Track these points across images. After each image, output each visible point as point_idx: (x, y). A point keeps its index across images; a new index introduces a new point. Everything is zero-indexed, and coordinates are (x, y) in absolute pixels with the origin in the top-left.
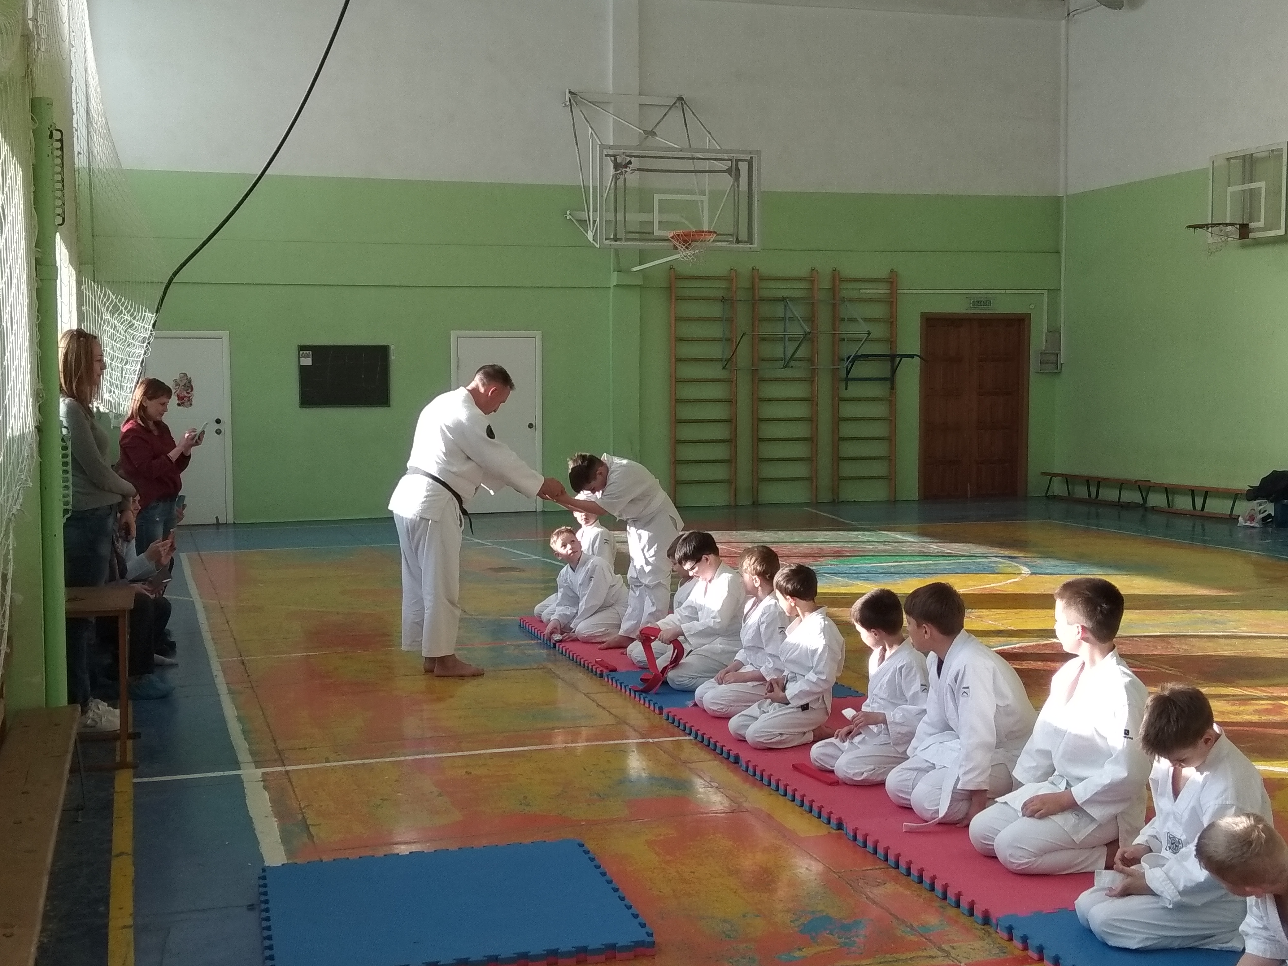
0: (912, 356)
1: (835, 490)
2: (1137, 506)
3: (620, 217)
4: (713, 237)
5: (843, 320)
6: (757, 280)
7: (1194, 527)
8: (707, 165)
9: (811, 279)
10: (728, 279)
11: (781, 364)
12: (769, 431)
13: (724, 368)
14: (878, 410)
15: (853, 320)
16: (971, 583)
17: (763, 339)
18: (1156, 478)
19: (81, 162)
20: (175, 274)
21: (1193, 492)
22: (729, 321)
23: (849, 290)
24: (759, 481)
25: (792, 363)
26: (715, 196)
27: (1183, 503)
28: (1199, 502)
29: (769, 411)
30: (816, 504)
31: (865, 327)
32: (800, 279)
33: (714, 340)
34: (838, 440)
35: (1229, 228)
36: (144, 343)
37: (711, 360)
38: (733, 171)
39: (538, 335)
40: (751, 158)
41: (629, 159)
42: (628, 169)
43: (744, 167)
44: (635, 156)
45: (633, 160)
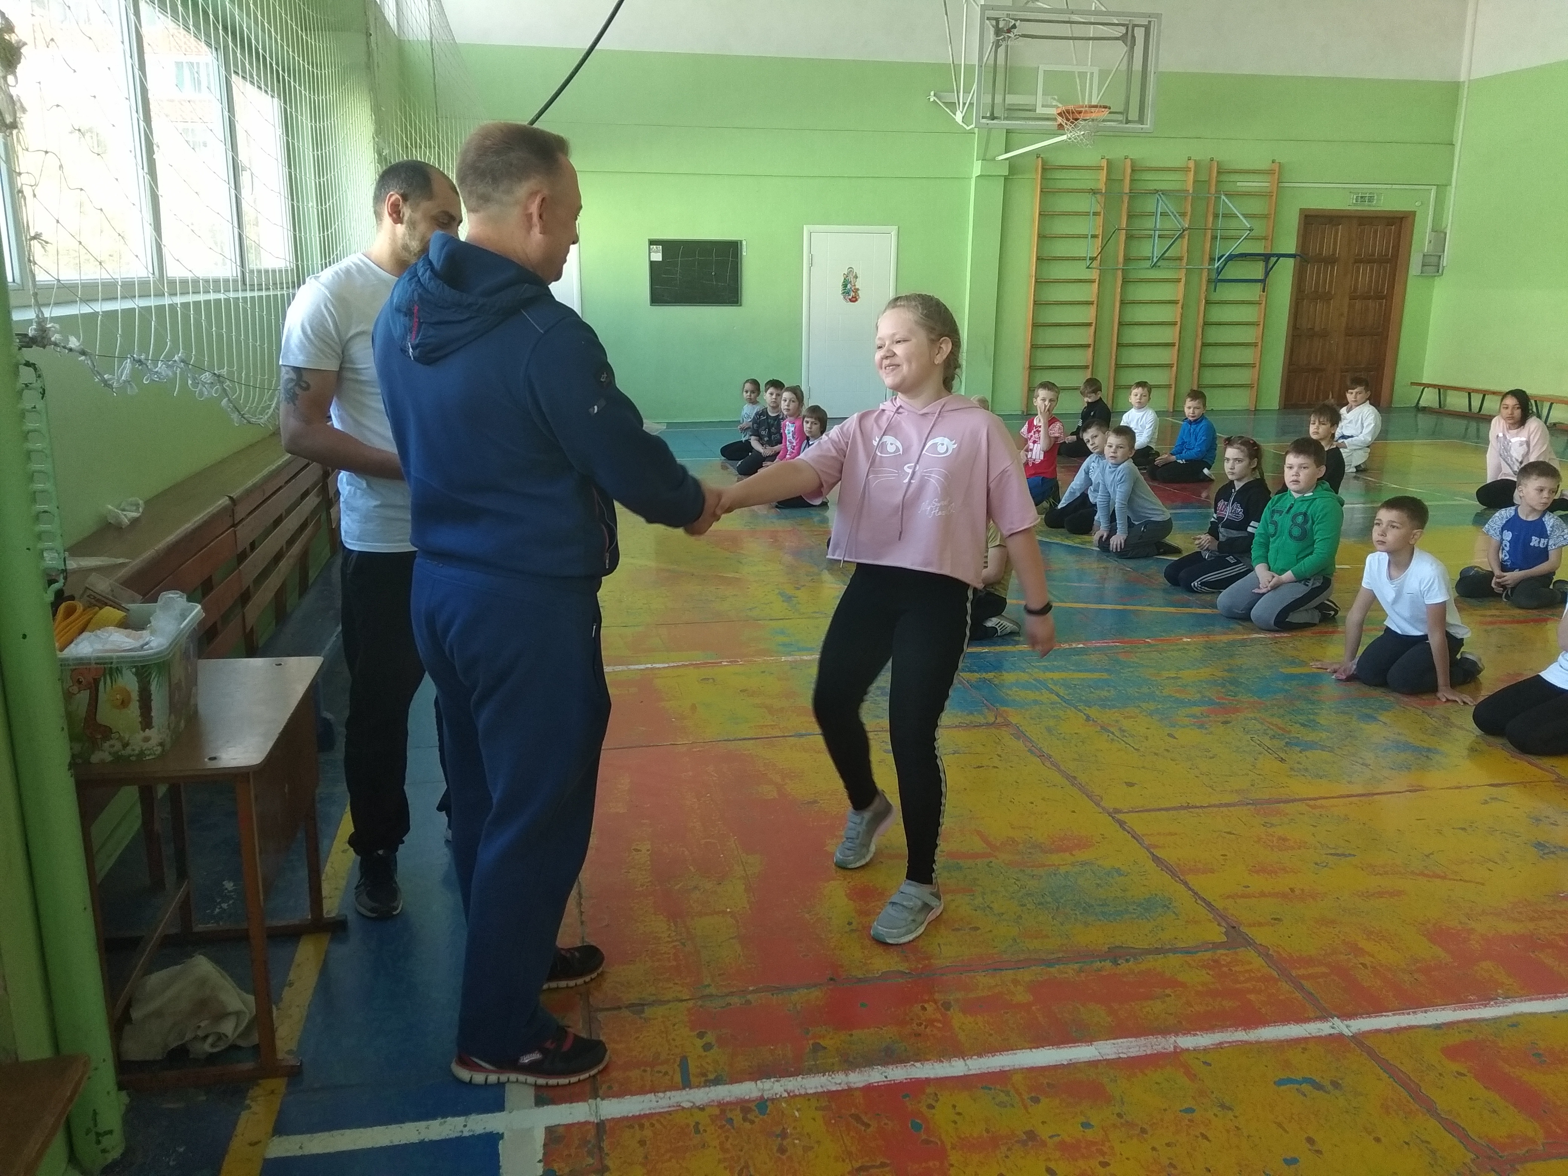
0: (1288, 256)
5: (1218, 215)
6: (1130, 171)
9: (1187, 170)
10: (1099, 169)
12: (1131, 335)
13: (1088, 268)
14: (1251, 314)
15: (1235, 216)
17: (1132, 236)
22: (1097, 216)
23: (1233, 182)
24: (1115, 388)
25: (1162, 263)
29: (1135, 314)
31: (1246, 223)
32: (1176, 170)
33: (1092, 237)
34: (1207, 345)
37: (1074, 259)
38: (1128, 38)
39: (894, 230)
40: (1150, 22)
41: (1013, 22)
42: (1011, 35)
43: (1140, 33)
44: (1022, 20)
45: (1018, 23)
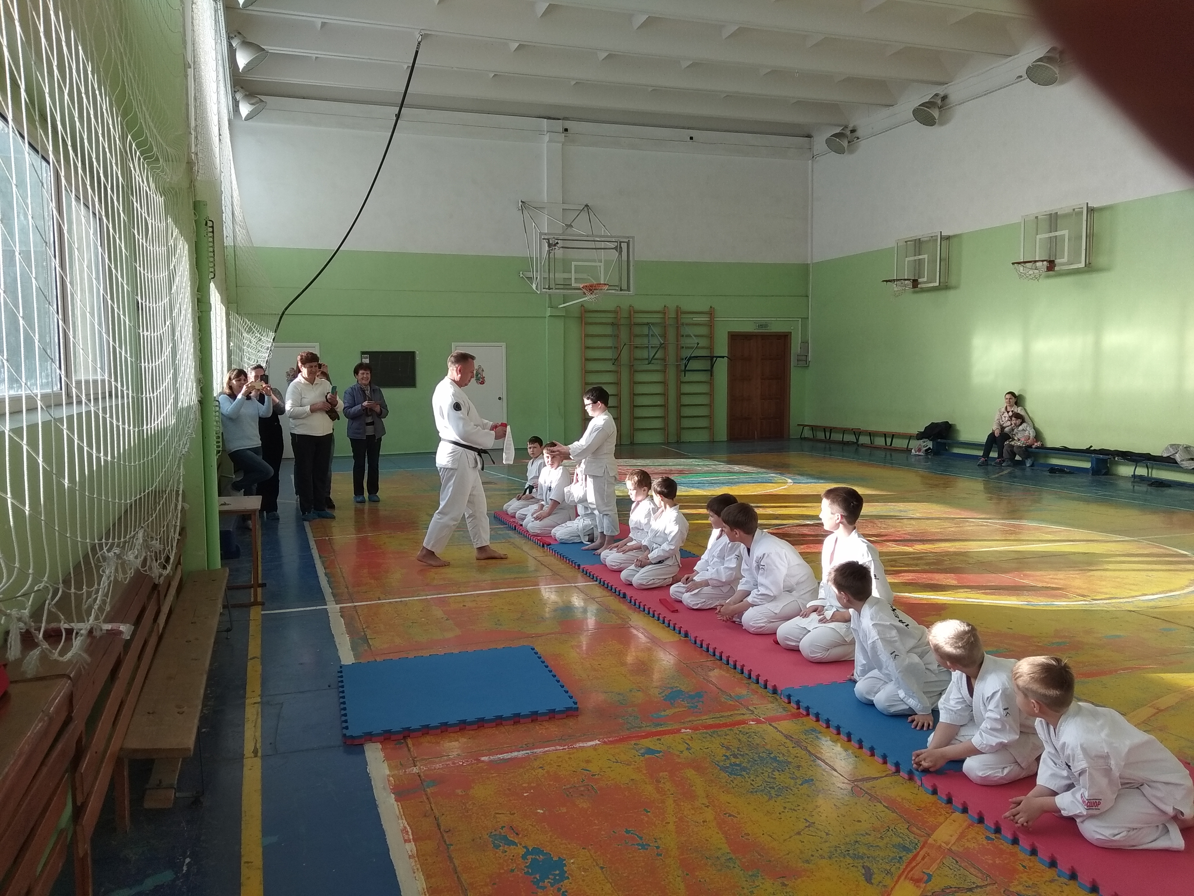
0: (723, 357)
1: (679, 435)
2: (853, 443)
3: (552, 276)
4: (607, 287)
5: (683, 336)
6: (632, 313)
7: (886, 456)
8: (603, 245)
9: (664, 312)
10: (615, 312)
11: (647, 362)
12: (640, 401)
13: (613, 364)
14: (704, 388)
15: (689, 336)
16: (759, 489)
17: (637, 347)
18: (863, 427)
19: (228, 242)
20: (286, 309)
21: (885, 435)
22: (616, 336)
23: (686, 318)
24: (634, 430)
25: (653, 361)
26: (607, 263)
27: (880, 441)
28: (889, 440)
29: (640, 389)
30: (668, 444)
31: (695, 340)
32: (658, 312)
33: (608, 348)
34: (680, 406)
35: (906, 282)
36: (268, 349)
37: (606, 359)
38: (618, 249)
39: (504, 345)
40: (629, 240)
41: (557, 241)
42: (556, 247)
43: (624, 246)
44: (561, 240)
45: (559, 241)
